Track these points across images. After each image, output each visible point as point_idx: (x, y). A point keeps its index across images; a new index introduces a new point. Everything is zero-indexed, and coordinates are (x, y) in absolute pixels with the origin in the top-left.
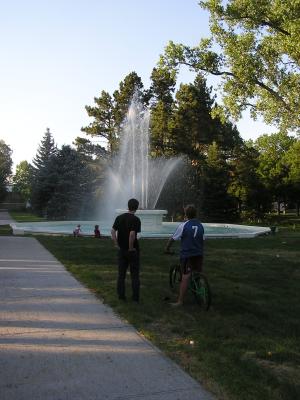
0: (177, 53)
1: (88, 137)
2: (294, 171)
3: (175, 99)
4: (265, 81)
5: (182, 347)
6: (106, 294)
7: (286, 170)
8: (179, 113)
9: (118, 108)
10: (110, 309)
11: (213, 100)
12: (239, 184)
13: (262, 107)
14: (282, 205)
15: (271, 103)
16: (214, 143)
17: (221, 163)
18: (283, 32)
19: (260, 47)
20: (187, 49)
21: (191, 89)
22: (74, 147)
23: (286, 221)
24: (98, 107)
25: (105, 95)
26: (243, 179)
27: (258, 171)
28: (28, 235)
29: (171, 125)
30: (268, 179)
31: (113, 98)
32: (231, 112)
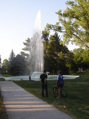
0: (50, 27)
1: (24, 51)
2: (84, 59)
3: (49, 40)
4: (75, 33)
5: (62, 108)
6: (38, 96)
7: (82, 59)
8: (50, 44)
9: (33, 42)
10: (41, 100)
11: (60, 39)
13: (74, 41)
14: (81, 69)
15: (77, 40)
16: (61, 52)
17: (63, 58)
18: (79, 20)
19: (73, 24)
20: (52, 25)
21: (54, 36)
22: (20, 54)
23: (83, 74)
25: (29, 39)
26: (69, 62)
27: (74, 59)
28: (10, 81)
29: (48, 47)
32: (66, 43)
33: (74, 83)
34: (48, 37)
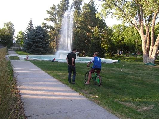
2: (126, 39)
3: (82, 9)
4: (117, 4)
5: (94, 98)
6: (63, 81)
7: (123, 39)
8: (83, 14)
9: (59, 11)
11: (97, 10)
12: (105, 43)
13: (116, 14)
14: (121, 52)
15: (119, 12)
16: (97, 27)
17: (99, 35)
23: (122, 58)
24: (51, 10)
25: (55, 6)
26: (106, 41)
27: (112, 38)
29: (80, 19)
30: (116, 41)
31: (57, 7)
32: (104, 15)
33: (111, 68)
34: (80, 6)
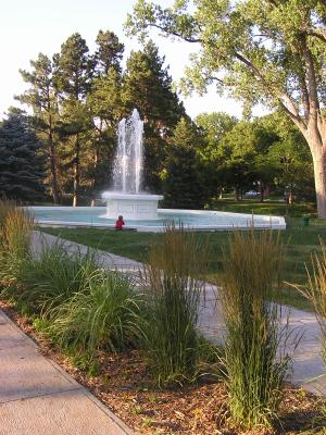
0: (147, 13)
2: (237, 152)
3: (124, 68)
7: (228, 151)
8: (131, 84)
13: (231, 82)
19: (234, 14)
20: (159, 8)
24: (35, 71)
27: (199, 152)
29: (125, 97)
30: (209, 161)
31: (53, 63)
32: (195, 86)
34: (119, 59)
